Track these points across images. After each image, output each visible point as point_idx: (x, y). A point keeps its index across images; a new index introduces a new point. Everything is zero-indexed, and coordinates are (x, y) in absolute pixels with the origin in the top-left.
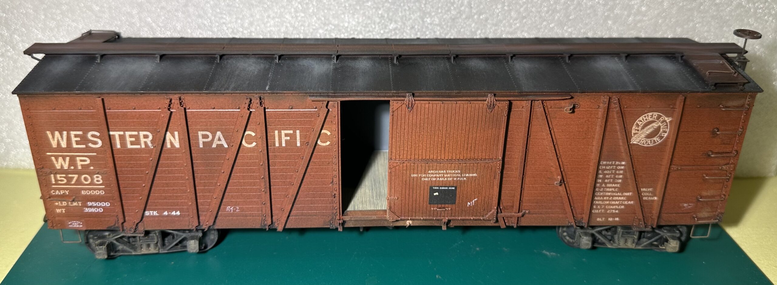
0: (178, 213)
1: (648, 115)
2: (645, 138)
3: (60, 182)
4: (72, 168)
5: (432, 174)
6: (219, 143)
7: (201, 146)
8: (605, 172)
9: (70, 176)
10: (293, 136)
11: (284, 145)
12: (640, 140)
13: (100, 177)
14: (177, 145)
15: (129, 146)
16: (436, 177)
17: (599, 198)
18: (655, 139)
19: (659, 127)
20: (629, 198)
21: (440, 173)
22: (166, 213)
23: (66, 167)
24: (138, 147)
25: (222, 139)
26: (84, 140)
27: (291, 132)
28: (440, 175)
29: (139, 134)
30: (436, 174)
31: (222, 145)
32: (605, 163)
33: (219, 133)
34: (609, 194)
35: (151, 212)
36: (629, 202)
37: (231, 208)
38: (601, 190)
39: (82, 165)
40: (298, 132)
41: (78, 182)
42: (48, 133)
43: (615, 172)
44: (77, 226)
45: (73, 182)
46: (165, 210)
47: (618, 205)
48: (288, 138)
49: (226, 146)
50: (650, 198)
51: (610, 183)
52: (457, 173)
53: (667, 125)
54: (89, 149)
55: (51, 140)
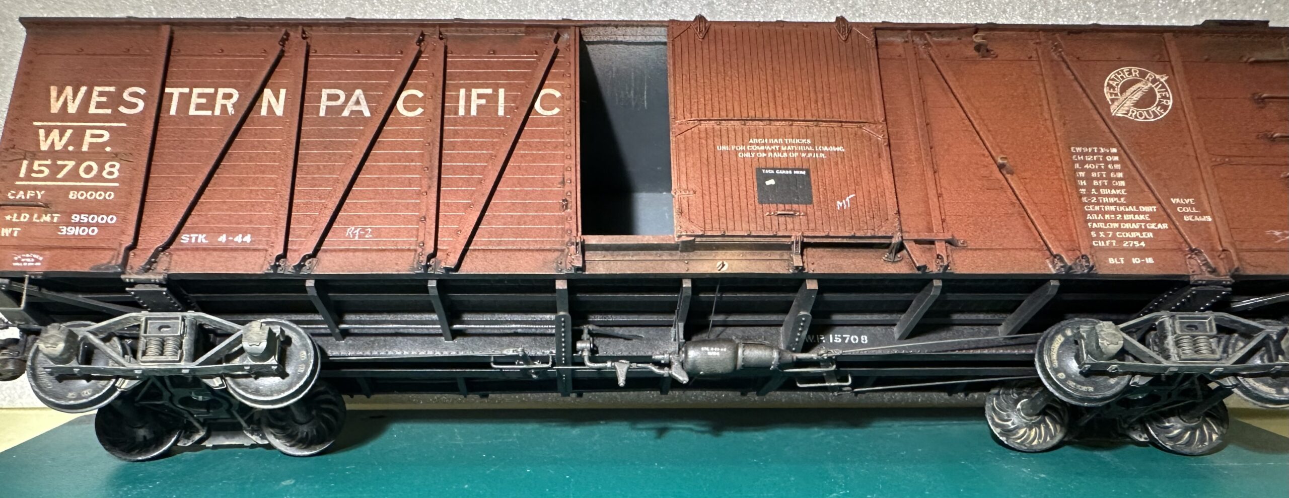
0: (247, 239)
1: (1122, 71)
2: (1134, 106)
3: (33, 175)
4: (72, 149)
5: (758, 144)
6: (356, 108)
7: (322, 113)
8: (1087, 166)
9: (59, 162)
10: (493, 98)
11: (474, 112)
12: (1128, 111)
13: (118, 165)
14: (279, 111)
15: (192, 112)
16: (765, 151)
17: (1095, 217)
18: (1154, 109)
19: (1151, 89)
20: (1154, 218)
21: (772, 145)
22: (223, 238)
23: (59, 146)
24: (209, 113)
25: (363, 101)
26: (115, 100)
27: (489, 91)
29: (216, 91)
30: (764, 144)
31: (361, 112)
32: (1079, 149)
33: (358, 92)
34: (1113, 208)
35: (194, 236)
36: (1159, 226)
37: (356, 229)
38: (1093, 201)
39: (90, 144)
40: (502, 92)
41: (74, 175)
42: (54, 89)
43: (1106, 167)
44: (31, 265)
45: (60, 176)
46: (220, 232)
47: (1140, 230)
48: (483, 101)
49: (367, 114)
50: (1197, 219)
51: (1104, 186)
52: (805, 145)
53: (1163, 87)
54: (117, 116)
55: (53, 100)
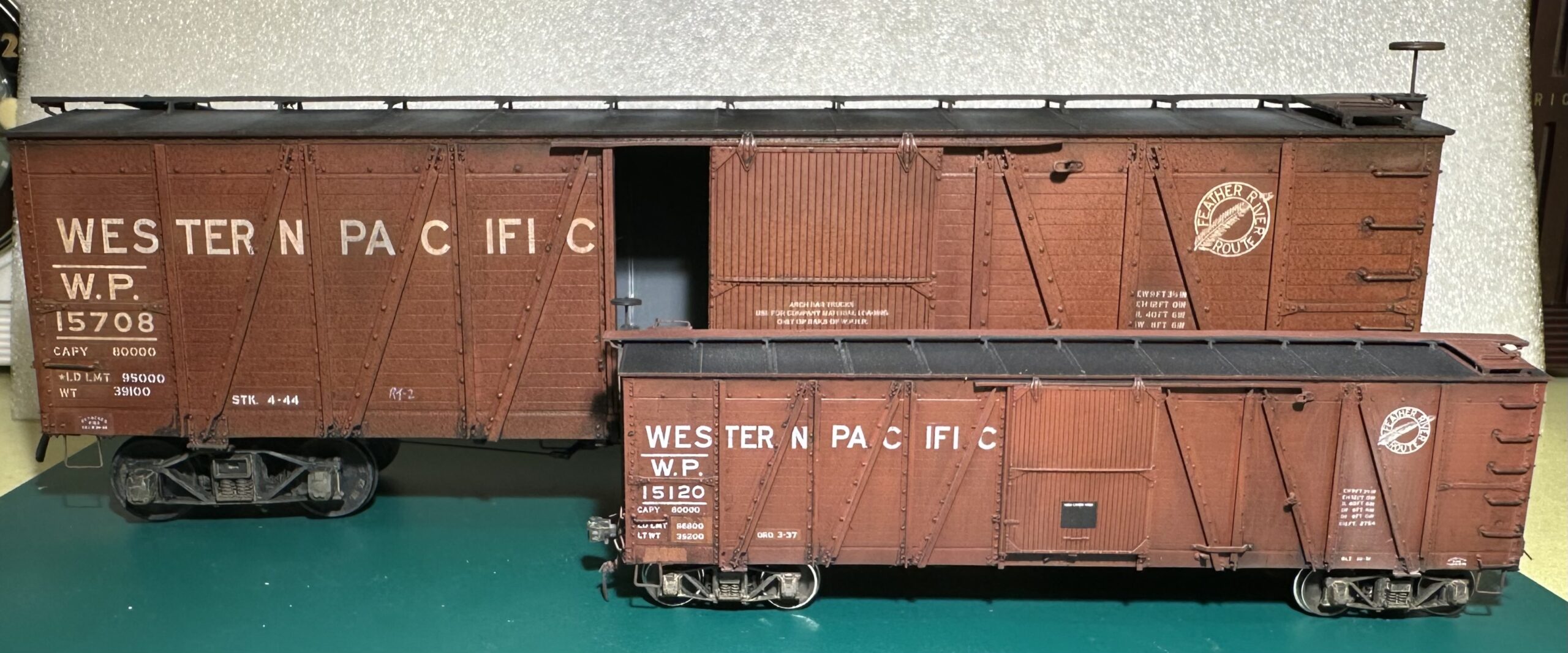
0: (296, 400)
1: (1224, 187)
2: (1223, 238)
3: (71, 329)
4: (98, 297)
5: (798, 309)
6: (379, 245)
7: (345, 252)
8: (1148, 314)
9: (92, 314)
10: (521, 231)
11: (503, 251)
12: (1214, 243)
13: (151, 318)
14: (300, 249)
15: (210, 251)
16: (806, 317)
18: (1243, 240)
19: (1249, 213)
21: (813, 309)
22: (271, 399)
23: (86, 294)
24: (227, 252)
25: (385, 236)
26: (126, 237)
27: (518, 221)
28: (814, 313)
29: (229, 224)
30: (806, 309)
31: (384, 250)
32: (1146, 293)
33: (379, 224)
35: (244, 397)
37: (398, 390)
39: (117, 291)
40: (531, 221)
41: (109, 328)
42: (60, 222)
43: (1169, 315)
44: (98, 428)
45: (97, 330)
46: (269, 392)
48: (512, 236)
49: (392, 252)
52: (848, 309)
53: (1264, 209)
54: (133, 257)
55: (64, 237)
